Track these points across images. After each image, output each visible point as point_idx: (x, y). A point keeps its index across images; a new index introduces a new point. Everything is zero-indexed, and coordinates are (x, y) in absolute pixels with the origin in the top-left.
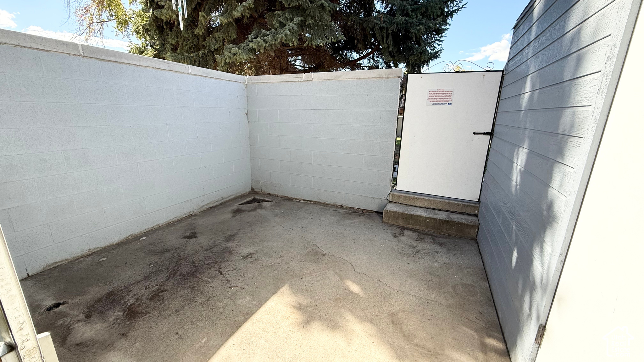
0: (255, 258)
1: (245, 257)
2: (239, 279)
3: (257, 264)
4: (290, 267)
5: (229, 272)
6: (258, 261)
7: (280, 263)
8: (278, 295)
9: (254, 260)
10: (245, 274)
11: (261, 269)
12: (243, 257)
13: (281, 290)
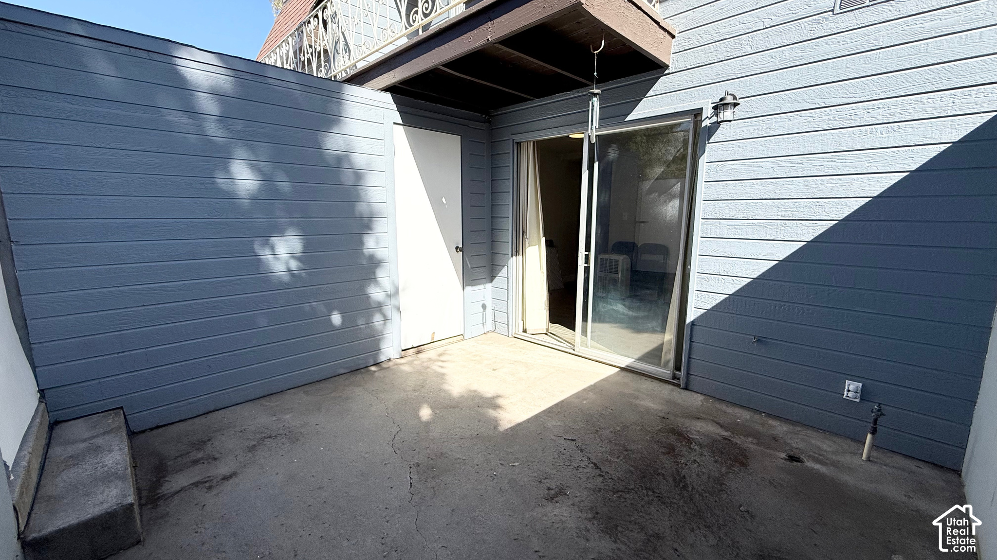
0: (542, 485)
1: (561, 492)
2: (565, 449)
3: (539, 472)
4: (486, 454)
5: (582, 464)
6: (535, 477)
7: (499, 465)
8: (514, 422)
9: (543, 481)
10: (557, 456)
11: (531, 458)
12: (566, 494)
13: (509, 426)
